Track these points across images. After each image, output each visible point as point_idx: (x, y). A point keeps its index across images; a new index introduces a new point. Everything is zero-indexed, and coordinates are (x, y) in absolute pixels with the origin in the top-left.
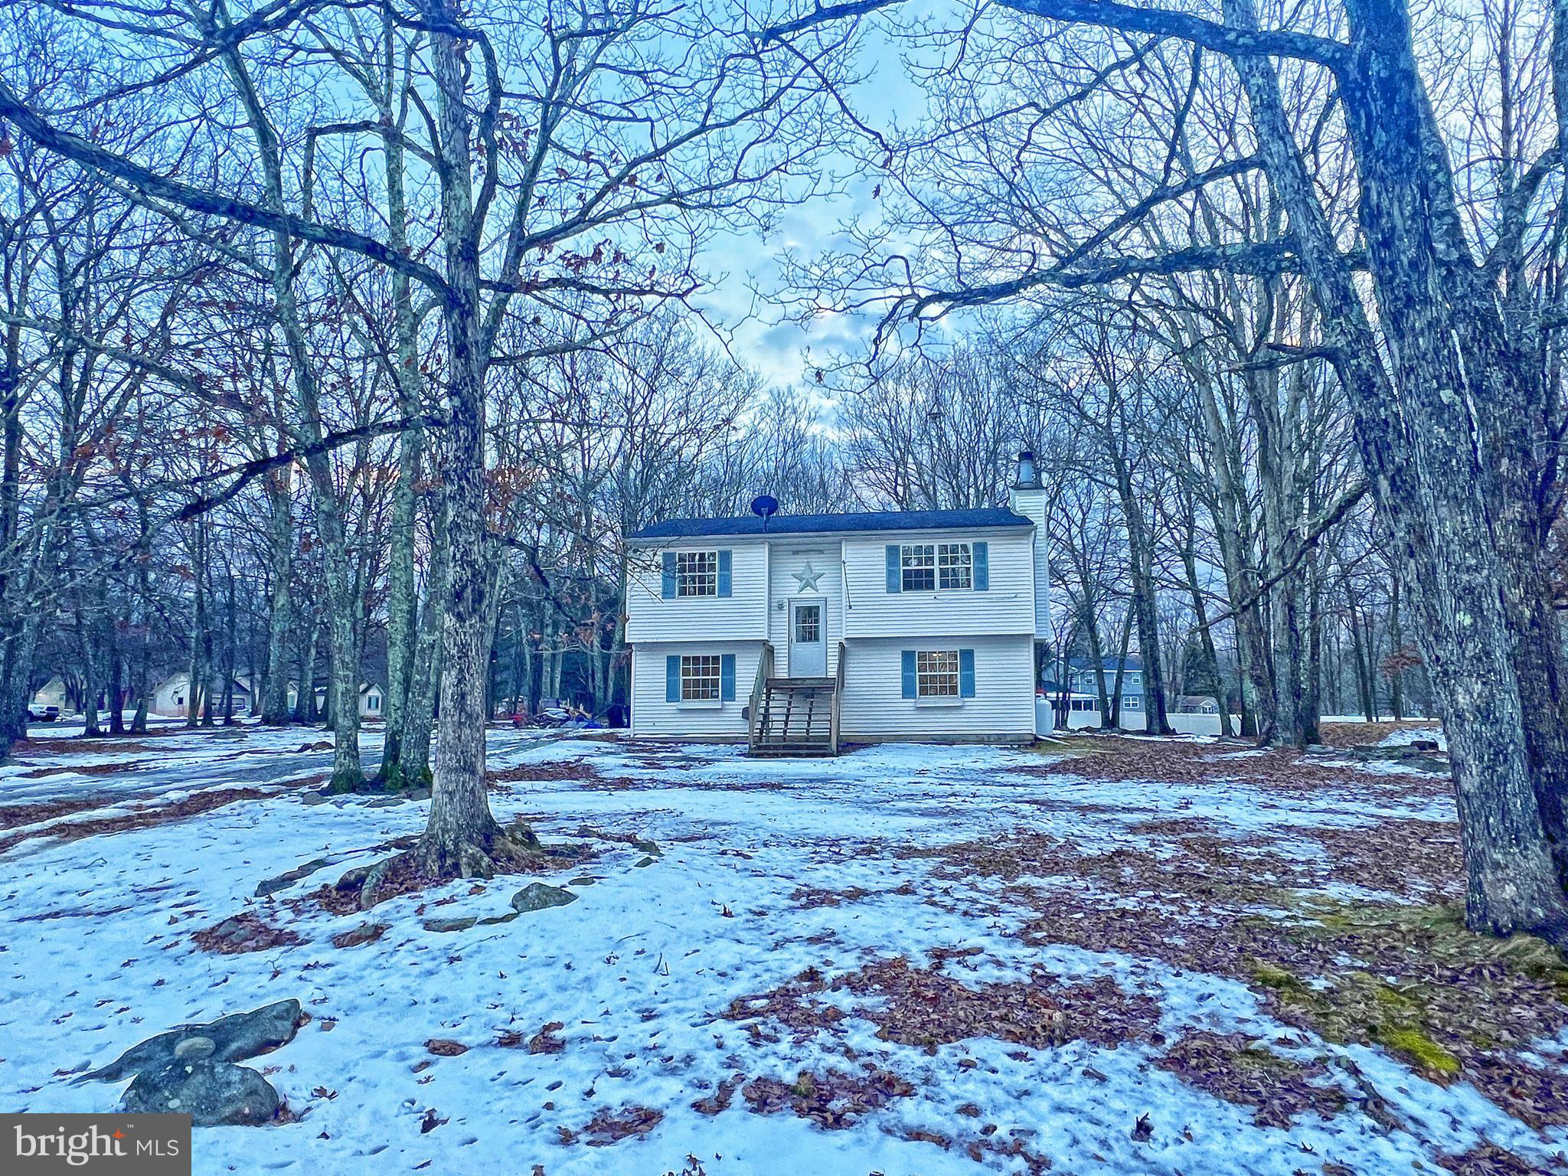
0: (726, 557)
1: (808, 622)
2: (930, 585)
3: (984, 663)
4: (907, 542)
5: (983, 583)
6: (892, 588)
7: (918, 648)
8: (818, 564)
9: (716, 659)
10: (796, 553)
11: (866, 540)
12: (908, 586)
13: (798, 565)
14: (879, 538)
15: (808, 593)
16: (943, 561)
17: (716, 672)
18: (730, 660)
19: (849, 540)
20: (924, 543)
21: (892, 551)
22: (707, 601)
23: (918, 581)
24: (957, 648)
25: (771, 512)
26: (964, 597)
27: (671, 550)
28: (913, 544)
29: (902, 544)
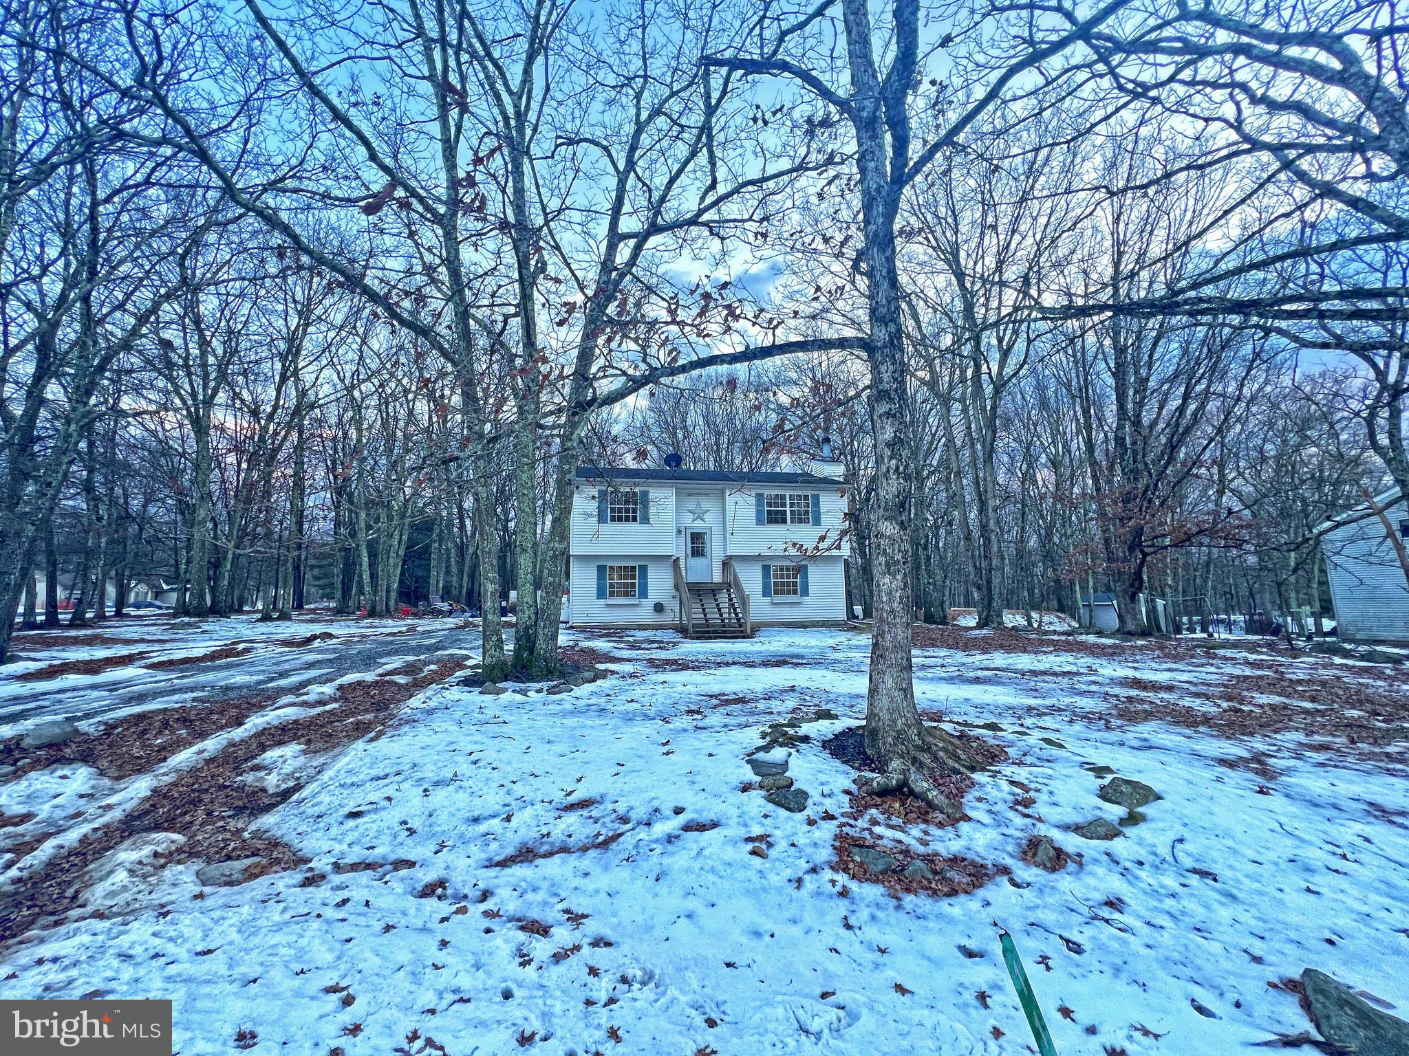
0: (645, 495)
1: (697, 543)
2: (784, 521)
3: (814, 575)
4: (771, 491)
5: (817, 520)
6: (760, 522)
7: (773, 563)
8: (706, 503)
9: (633, 568)
10: (690, 495)
11: (742, 488)
12: (770, 522)
13: (691, 503)
14: (751, 488)
15: (699, 523)
16: (792, 505)
17: (633, 577)
18: (644, 569)
19: (731, 486)
20: (780, 493)
21: (759, 497)
22: (631, 526)
23: (776, 518)
24: (797, 563)
25: (677, 465)
26: (805, 529)
28: (773, 493)
29: (766, 492)
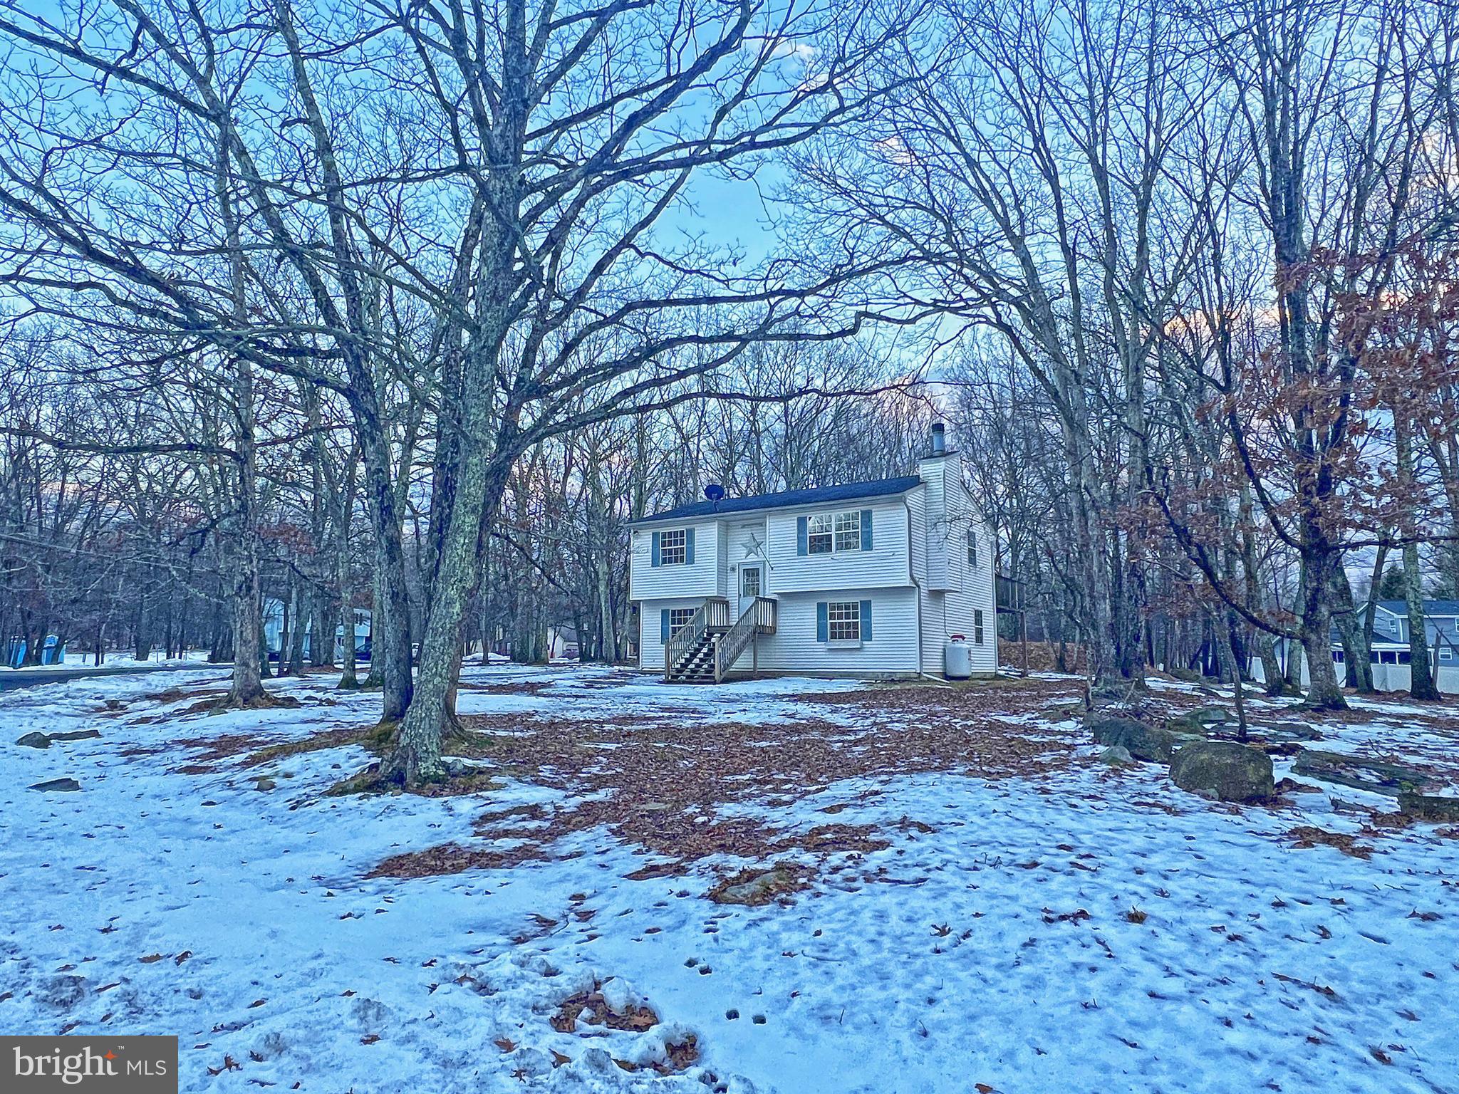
0: (691, 533)
1: (752, 580)
2: (830, 548)
3: (879, 612)
4: (813, 514)
5: (868, 545)
6: (801, 552)
7: (829, 600)
8: (759, 535)
10: (744, 526)
11: (784, 512)
12: (813, 550)
14: (793, 512)
15: (752, 558)
16: (838, 527)
19: (770, 513)
20: (825, 514)
21: (802, 521)
22: (679, 567)
23: (820, 544)
24: (857, 599)
25: (719, 498)
26: (855, 555)
27: (656, 530)
28: (816, 515)
29: (809, 515)
